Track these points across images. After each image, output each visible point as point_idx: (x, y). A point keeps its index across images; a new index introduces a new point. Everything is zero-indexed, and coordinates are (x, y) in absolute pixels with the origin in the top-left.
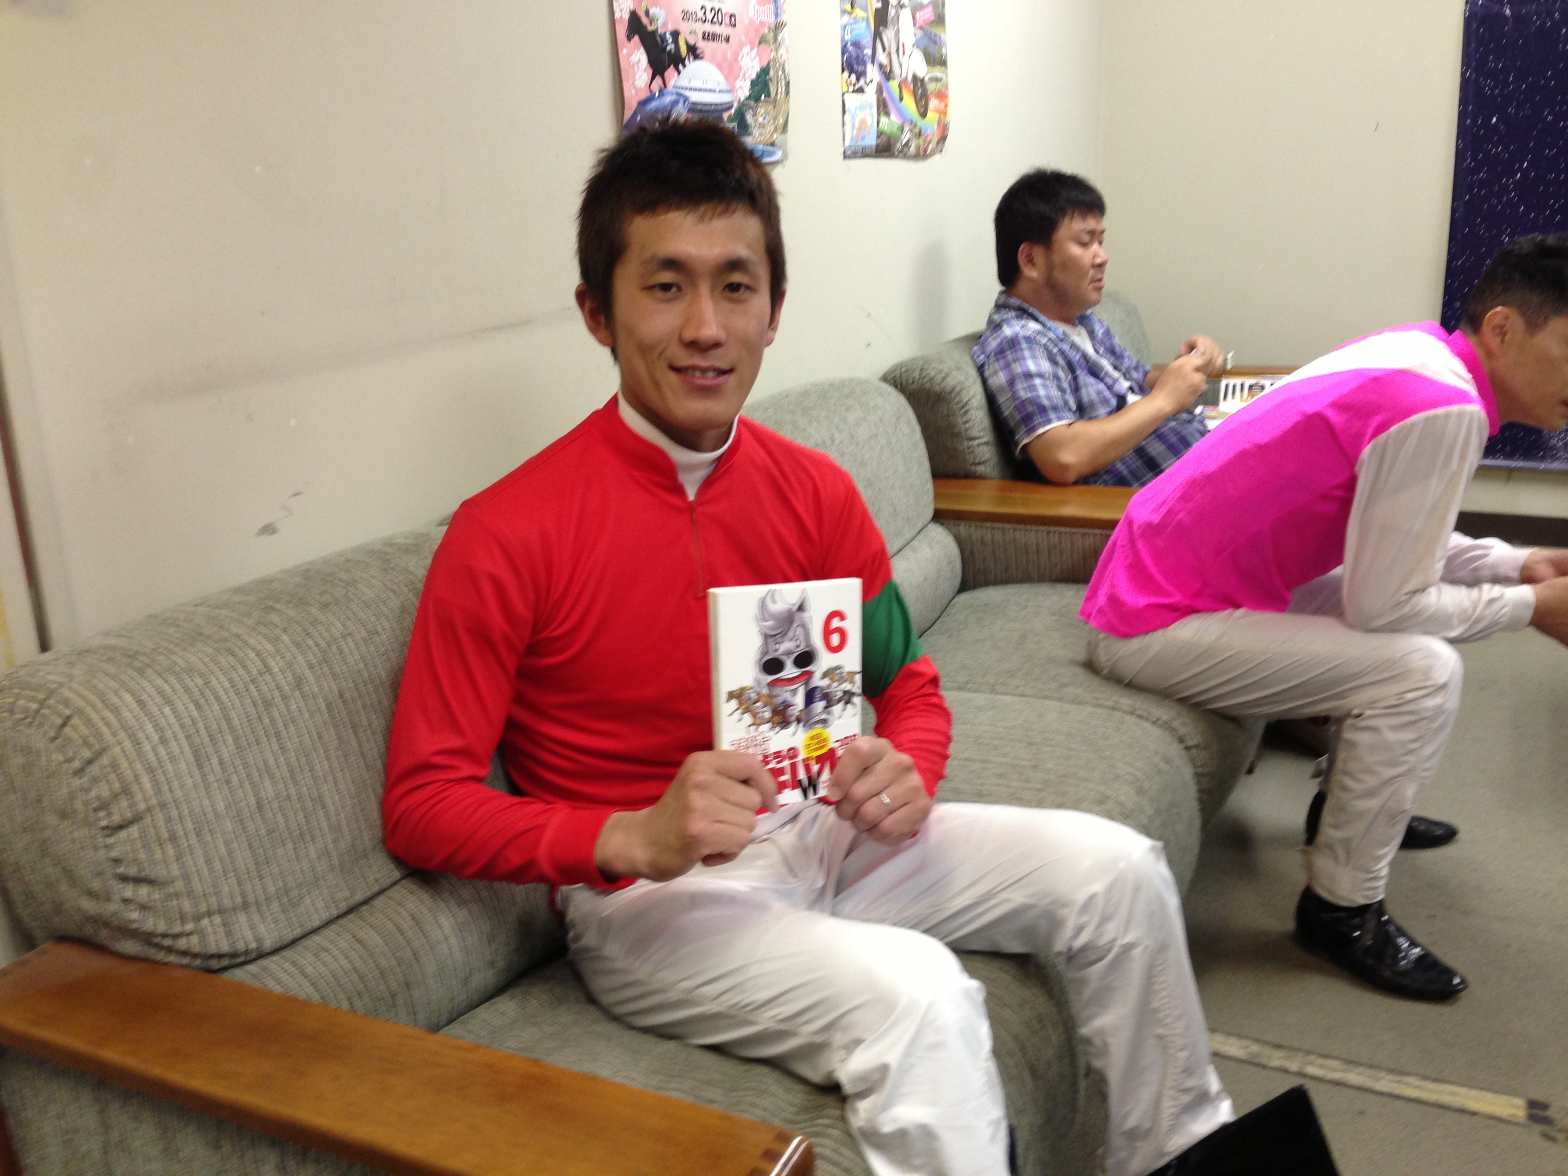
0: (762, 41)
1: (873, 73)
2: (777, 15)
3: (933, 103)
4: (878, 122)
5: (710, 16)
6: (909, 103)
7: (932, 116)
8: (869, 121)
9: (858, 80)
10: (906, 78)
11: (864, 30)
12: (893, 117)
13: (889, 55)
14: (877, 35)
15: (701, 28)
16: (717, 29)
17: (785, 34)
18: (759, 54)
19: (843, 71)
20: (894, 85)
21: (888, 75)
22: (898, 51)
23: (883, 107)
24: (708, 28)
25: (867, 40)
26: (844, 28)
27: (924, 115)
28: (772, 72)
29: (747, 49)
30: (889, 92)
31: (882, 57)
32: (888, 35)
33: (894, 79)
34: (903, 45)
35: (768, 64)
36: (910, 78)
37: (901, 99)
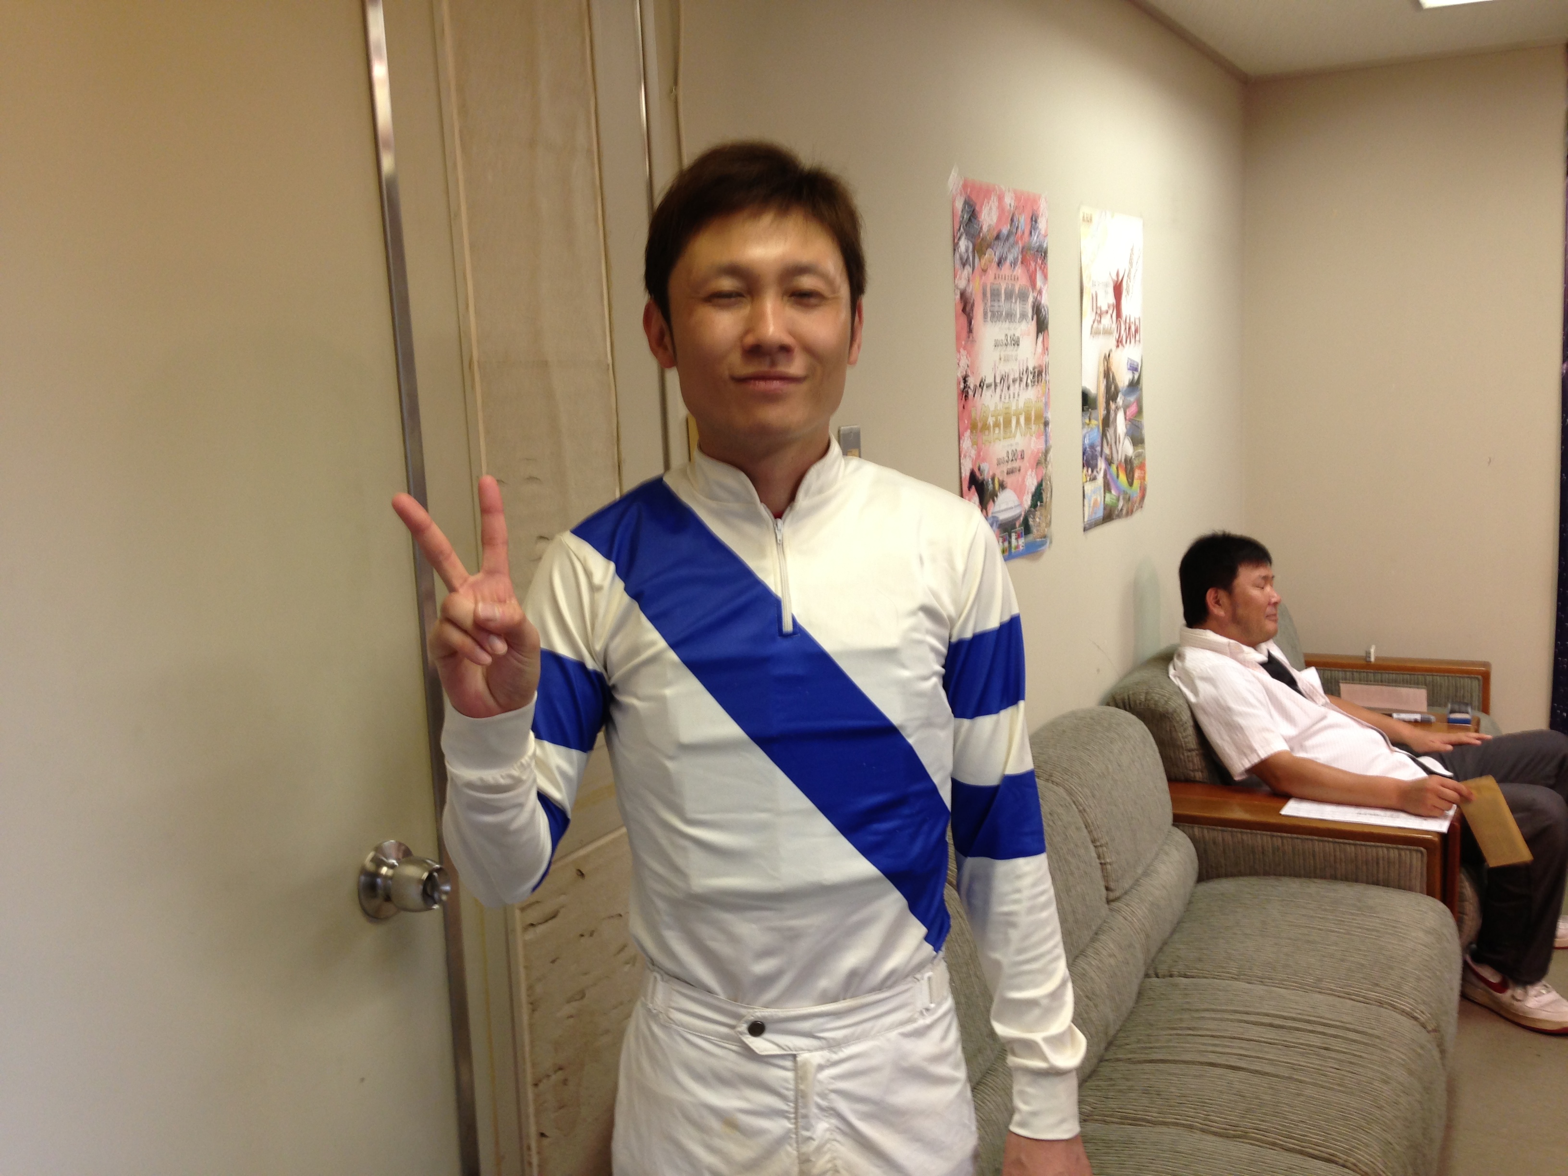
0: (1038, 463)
1: (1102, 464)
2: (1046, 442)
3: (1137, 474)
4: (1104, 497)
5: (1010, 458)
6: (1123, 478)
7: (1136, 483)
8: (1099, 499)
9: (1092, 471)
10: (1121, 461)
11: (1096, 435)
12: (1113, 492)
13: (1111, 445)
14: (1104, 435)
15: (1005, 468)
16: (1016, 465)
17: (1051, 455)
18: (1037, 474)
19: (1084, 466)
20: (1114, 468)
21: (1109, 462)
22: (1116, 443)
23: (1107, 487)
24: (1010, 466)
25: (1098, 441)
26: (1084, 437)
27: (1131, 484)
28: (1044, 484)
29: (1029, 473)
30: (1111, 475)
31: (1107, 451)
32: (1110, 434)
33: (1113, 463)
34: (1119, 436)
35: (1042, 480)
36: (1123, 461)
37: (1118, 476)
